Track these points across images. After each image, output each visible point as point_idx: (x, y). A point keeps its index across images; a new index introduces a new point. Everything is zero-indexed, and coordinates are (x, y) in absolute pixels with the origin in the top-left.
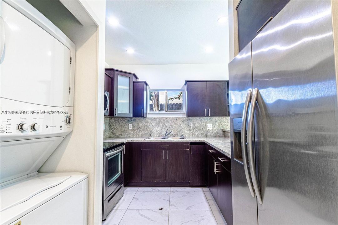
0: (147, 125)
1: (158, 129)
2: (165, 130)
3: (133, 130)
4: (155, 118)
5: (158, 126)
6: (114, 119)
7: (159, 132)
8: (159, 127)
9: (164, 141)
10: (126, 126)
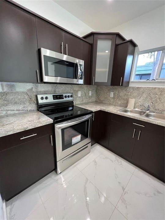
0: (127, 95)
1: (140, 100)
2: (149, 103)
3: (114, 98)
4: (138, 88)
5: (140, 97)
6: (100, 87)
7: (139, 103)
8: (142, 98)
9: (139, 119)
10: (108, 93)
